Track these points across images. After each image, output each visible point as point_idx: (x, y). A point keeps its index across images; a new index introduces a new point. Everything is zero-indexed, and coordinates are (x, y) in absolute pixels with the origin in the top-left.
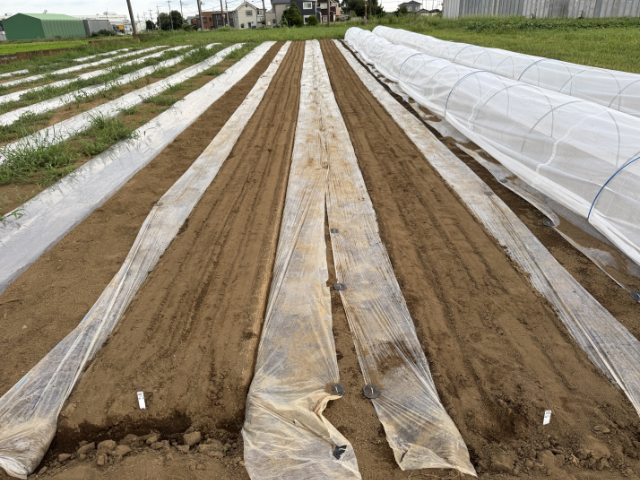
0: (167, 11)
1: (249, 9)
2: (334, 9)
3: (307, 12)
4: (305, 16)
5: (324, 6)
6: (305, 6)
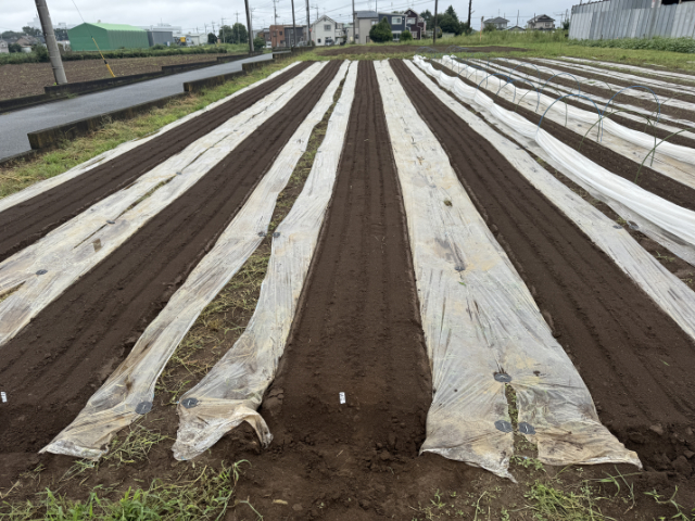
1: (327, 23)
3: (396, 28)
4: (394, 32)
5: (411, 21)
6: (394, 22)
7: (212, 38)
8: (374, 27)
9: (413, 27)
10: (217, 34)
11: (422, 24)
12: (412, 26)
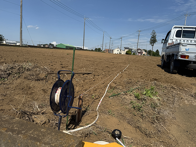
0: (98, 48)
1: (118, 49)
2: (142, 52)
6: (133, 50)
8: (127, 51)
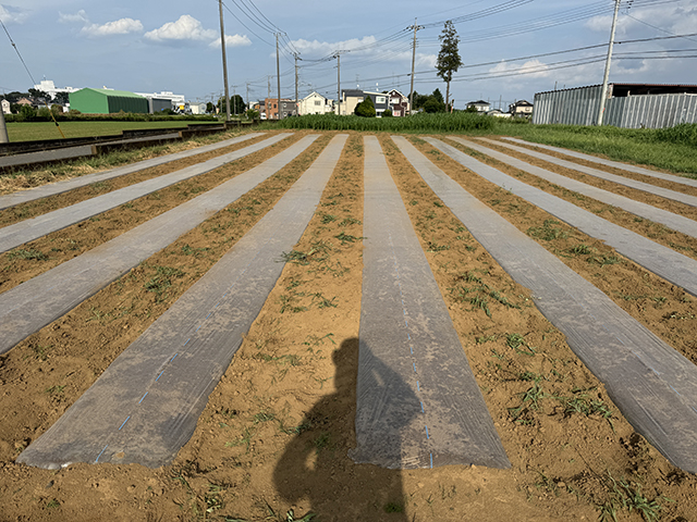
1: (318, 99)
3: (380, 106)
4: (377, 110)
5: (395, 101)
6: (378, 101)
7: (210, 108)
8: (359, 104)
9: (397, 107)
10: (216, 104)
11: (405, 104)
12: (395, 105)
